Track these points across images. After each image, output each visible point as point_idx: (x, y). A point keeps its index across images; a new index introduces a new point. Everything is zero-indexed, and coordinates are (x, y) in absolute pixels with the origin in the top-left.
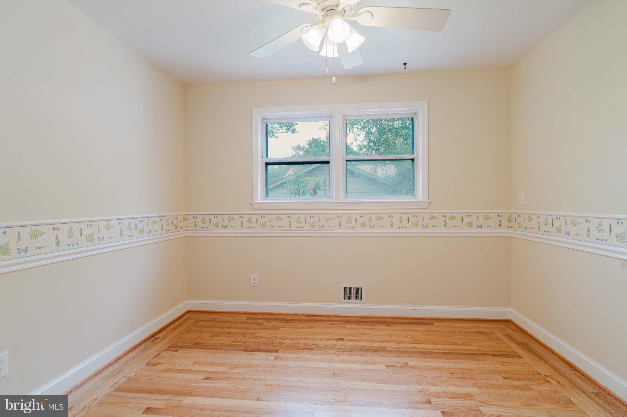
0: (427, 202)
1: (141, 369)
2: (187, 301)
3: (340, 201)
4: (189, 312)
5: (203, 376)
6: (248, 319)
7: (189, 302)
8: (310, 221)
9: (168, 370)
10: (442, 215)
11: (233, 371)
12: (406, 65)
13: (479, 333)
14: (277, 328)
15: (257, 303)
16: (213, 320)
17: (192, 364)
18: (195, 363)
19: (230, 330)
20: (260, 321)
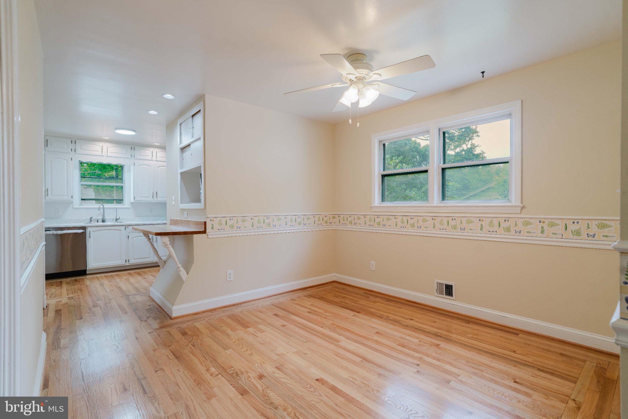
0: (519, 206)
1: (287, 300)
2: (334, 274)
3: (435, 205)
4: (334, 282)
5: (309, 311)
6: (365, 293)
7: (336, 275)
8: (411, 222)
9: (298, 304)
10: (538, 220)
11: (325, 313)
12: (484, 74)
13: (562, 355)
14: (375, 302)
15: (374, 284)
16: (343, 289)
17: (310, 305)
18: (312, 305)
19: (346, 296)
20: (369, 296)
